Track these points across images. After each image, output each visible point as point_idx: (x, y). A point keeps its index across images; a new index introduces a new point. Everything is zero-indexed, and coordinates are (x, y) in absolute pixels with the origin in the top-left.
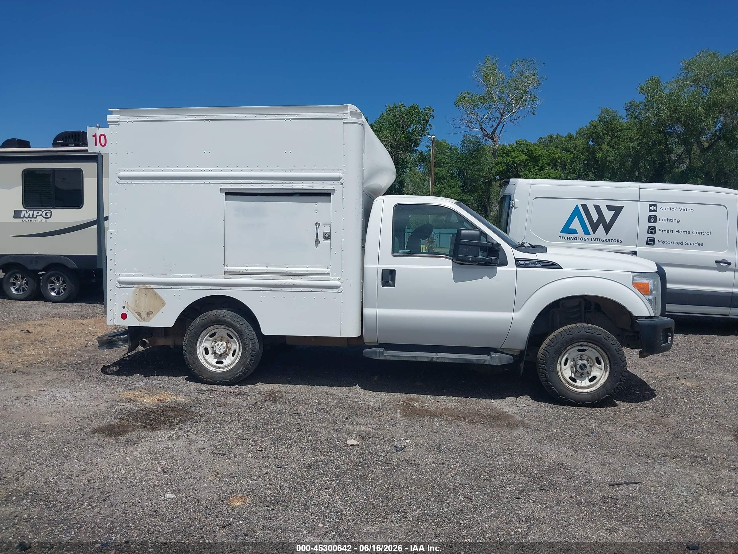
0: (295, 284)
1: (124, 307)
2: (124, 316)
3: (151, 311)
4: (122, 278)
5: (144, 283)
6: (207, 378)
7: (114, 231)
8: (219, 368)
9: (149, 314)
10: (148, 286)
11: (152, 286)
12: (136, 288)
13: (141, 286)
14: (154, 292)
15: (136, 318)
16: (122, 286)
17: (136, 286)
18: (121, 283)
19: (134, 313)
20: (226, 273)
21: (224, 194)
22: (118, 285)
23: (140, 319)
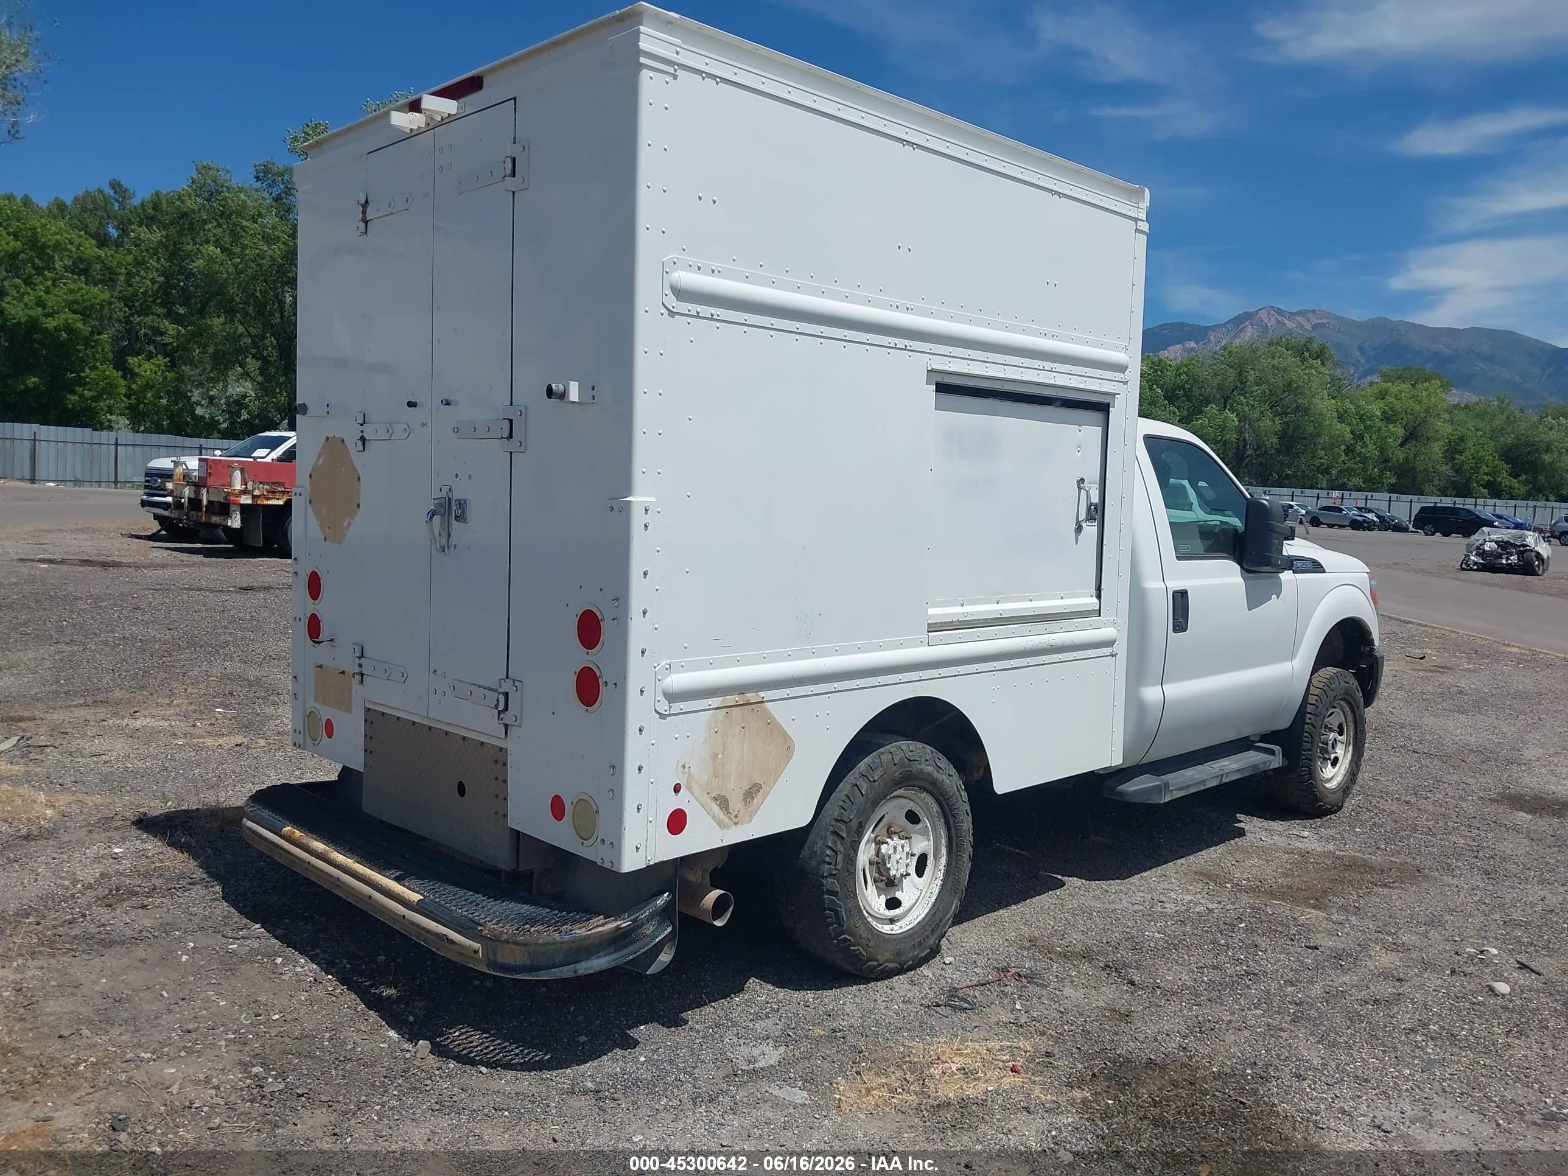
0: (1053, 643)
1: (677, 789)
2: (677, 822)
3: (755, 785)
4: (680, 680)
5: (741, 689)
6: (887, 961)
7: (654, 500)
8: (892, 921)
9: (752, 793)
10: (751, 697)
11: (762, 694)
12: (717, 708)
13: (732, 699)
14: (767, 715)
15: (714, 818)
16: (677, 707)
17: (716, 702)
18: (673, 697)
19: (709, 800)
20: (933, 628)
21: (934, 387)
22: (663, 707)
23: (726, 819)
